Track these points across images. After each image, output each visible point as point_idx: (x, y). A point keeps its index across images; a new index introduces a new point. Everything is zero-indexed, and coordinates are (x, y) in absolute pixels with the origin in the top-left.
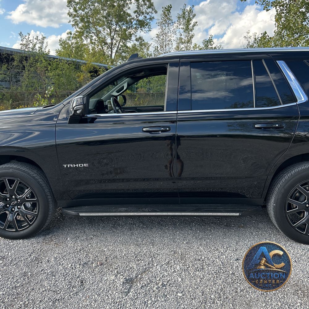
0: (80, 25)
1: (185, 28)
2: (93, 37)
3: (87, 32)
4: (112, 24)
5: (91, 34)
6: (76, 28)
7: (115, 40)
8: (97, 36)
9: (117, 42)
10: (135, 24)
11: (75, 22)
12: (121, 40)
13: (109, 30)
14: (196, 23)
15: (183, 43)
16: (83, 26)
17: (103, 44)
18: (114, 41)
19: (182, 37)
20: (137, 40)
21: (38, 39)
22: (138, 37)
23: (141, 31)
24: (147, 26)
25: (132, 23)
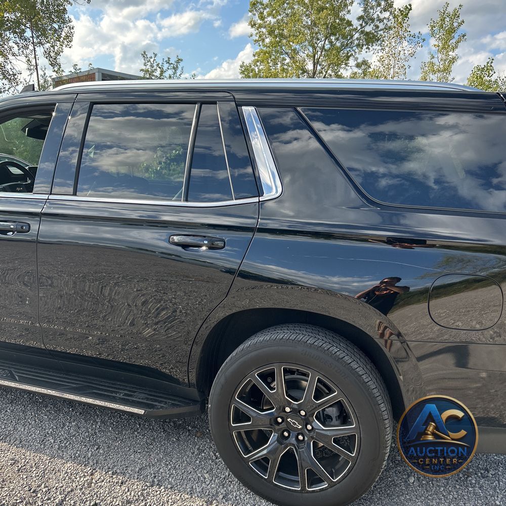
0: (267, 41)
1: (440, 45)
2: (285, 60)
3: (277, 52)
4: (318, 39)
5: (284, 56)
6: (260, 46)
7: (320, 65)
8: (292, 58)
9: (322, 69)
10: (357, 39)
11: (260, 37)
12: (329, 65)
13: (311, 49)
14: (464, 36)
15: (434, 72)
16: (271, 42)
17: (301, 72)
18: (319, 68)
19: (435, 60)
20: (358, 66)
21: (170, 62)
22: (360, 61)
23: (367, 50)
24: (379, 42)
25: (352, 37)
